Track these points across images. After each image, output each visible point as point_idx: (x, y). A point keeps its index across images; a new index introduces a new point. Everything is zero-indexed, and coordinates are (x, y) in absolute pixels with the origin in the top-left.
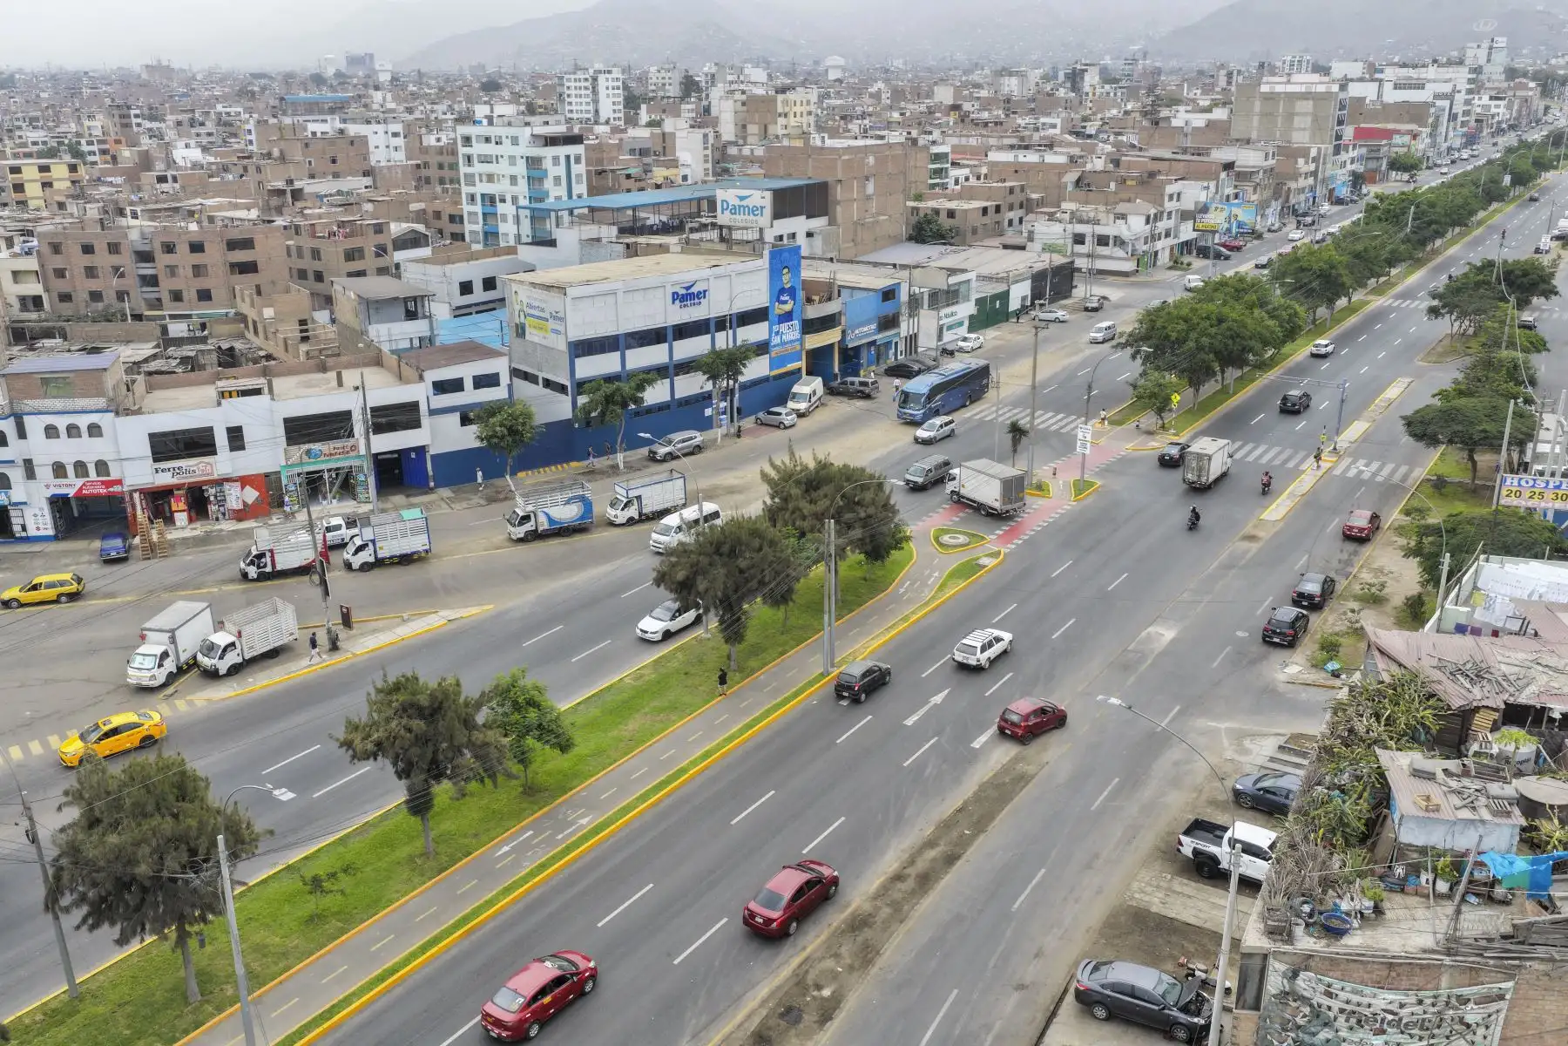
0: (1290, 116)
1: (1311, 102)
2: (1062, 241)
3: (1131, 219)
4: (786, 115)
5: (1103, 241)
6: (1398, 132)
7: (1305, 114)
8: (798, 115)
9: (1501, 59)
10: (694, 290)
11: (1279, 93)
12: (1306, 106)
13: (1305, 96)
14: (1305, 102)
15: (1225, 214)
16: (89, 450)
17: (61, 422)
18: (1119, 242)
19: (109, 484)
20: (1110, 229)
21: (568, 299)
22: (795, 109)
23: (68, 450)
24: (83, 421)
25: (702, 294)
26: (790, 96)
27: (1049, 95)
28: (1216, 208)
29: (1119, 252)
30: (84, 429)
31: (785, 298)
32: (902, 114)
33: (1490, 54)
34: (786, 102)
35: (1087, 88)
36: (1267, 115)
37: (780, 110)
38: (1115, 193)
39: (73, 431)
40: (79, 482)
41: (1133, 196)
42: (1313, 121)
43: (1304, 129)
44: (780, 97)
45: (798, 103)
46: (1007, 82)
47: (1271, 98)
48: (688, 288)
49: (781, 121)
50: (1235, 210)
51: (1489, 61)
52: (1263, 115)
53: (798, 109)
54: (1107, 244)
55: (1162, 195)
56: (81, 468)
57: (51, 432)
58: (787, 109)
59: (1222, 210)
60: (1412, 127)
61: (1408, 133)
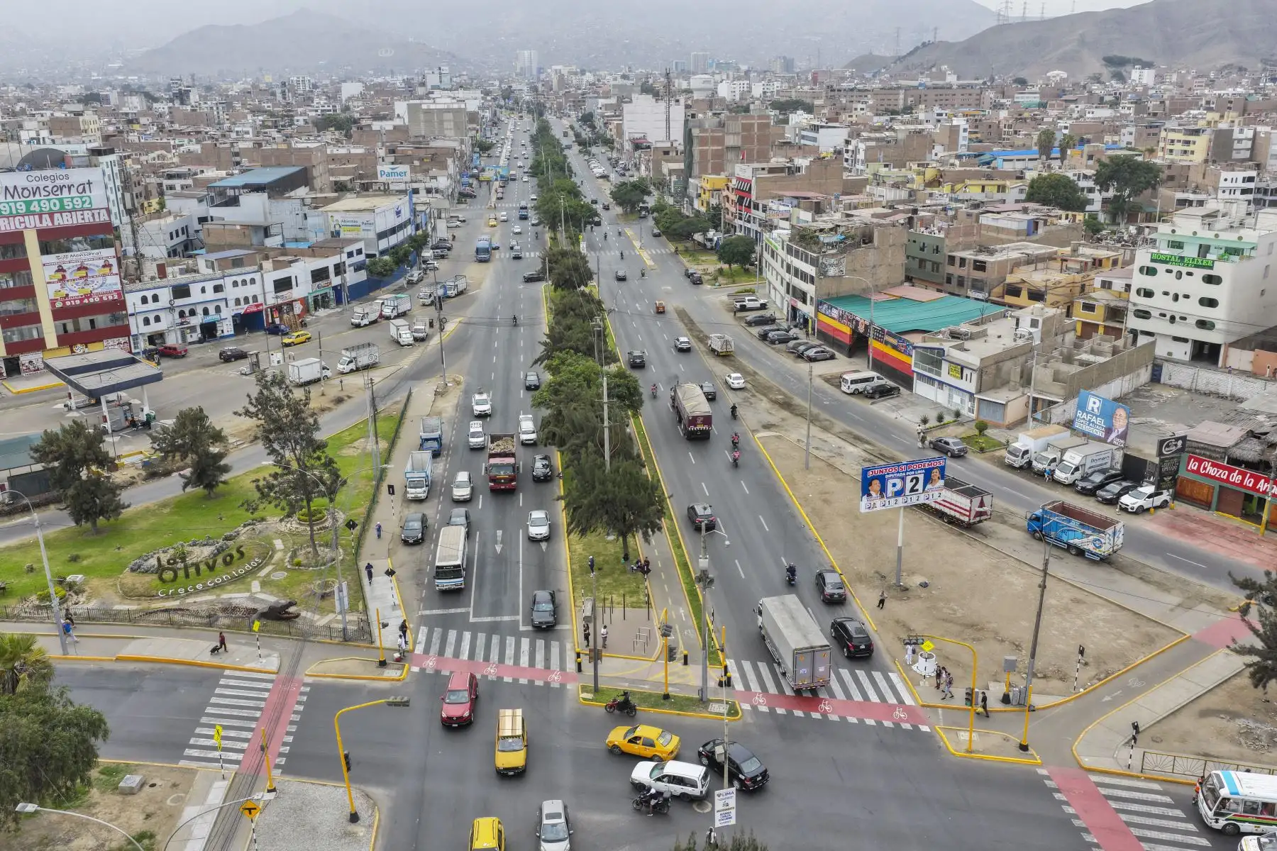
0: (441, 122)
1: (451, 114)
3: (438, 179)
5: (429, 191)
7: (449, 121)
9: (447, 80)
10: (399, 209)
12: (449, 116)
13: (448, 111)
14: (448, 114)
15: (494, 172)
16: (250, 291)
17: (239, 279)
19: (257, 306)
20: (433, 184)
21: (375, 215)
23: (241, 292)
24: (248, 278)
25: (400, 212)
30: (248, 281)
36: (429, 122)
37: (82, 128)
38: (420, 166)
39: (244, 283)
40: (246, 306)
41: (429, 168)
42: (454, 124)
43: (451, 129)
44: (81, 118)
47: (428, 112)
51: (441, 82)
52: (426, 121)
53: (92, 126)
56: (246, 300)
57: (235, 284)
60: (475, 126)
61: (474, 129)
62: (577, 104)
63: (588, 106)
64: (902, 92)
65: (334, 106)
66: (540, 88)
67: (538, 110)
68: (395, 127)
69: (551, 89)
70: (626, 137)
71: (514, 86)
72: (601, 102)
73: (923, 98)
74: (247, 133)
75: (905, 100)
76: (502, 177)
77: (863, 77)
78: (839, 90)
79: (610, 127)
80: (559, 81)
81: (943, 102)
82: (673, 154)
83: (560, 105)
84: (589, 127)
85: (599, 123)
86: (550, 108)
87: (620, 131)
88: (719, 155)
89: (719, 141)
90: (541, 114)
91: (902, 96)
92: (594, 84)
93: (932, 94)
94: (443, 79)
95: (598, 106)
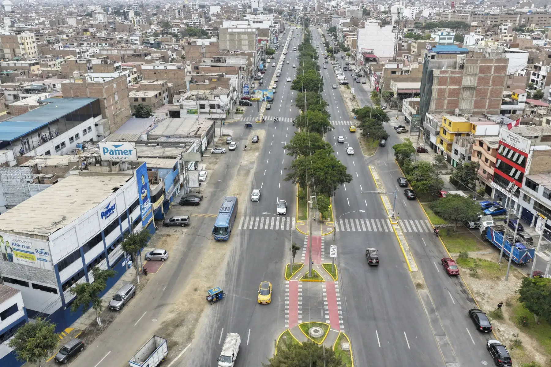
0: (240, 41)
1: (247, 35)
2: (196, 108)
3: (221, 96)
4: (23, 44)
5: (212, 107)
6: (262, 40)
7: (245, 40)
8: (29, 43)
9: (262, 5)
10: (110, 207)
11: (235, 32)
12: (245, 37)
13: (245, 33)
14: (245, 35)
15: (262, 94)
18: (219, 106)
20: (214, 101)
21: (51, 242)
22: (27, 41)
25: (114, 207)
26: (23, 35)
27: (122, 23)
28: (258, 92)
29: (219, 111)
31: (144, 190)
32: (67, 36)
33: (258, 4)
34: (22, 38)
35: (131, 19)
36: (232, 40)
37: (20, 42)
38: (209, 85)
41: (216, 86)
42: (248, 42)
43: (246, 45)
44: (19, 36)
45: (28, 38)
46: (98, 17)
47: (232, 34)
48: (107, 208)
49: (21, 47)
50: (265, 92)
51: (258, 6)
52: (230, 40)
53: (28, 41)
54: (215, 108)
55: (228, 85)
58: (23, 41)
59: (260, 93)
60: (266, 38)
61: (265, 40)
62: (328, 20)
63: (334, 22)
64: (519, 16)
65: (200, 20)
66: (309, 9)
67: (306, 23)
68: (211, 44)
69: (314, 10)
70: (360, 50)
71: (296, 8)
72: (342, 21)
73: (531, 19)
74: (136, 40)
75: (520, 21)
76: (268, 98)
77: (474, 3)
78: (479, 15)
79: (347, 39)
80: (318, 6)
81: (543, 22)
82: (398, 73)
83: (318, 19)
84: (333, 35)
85: (340, 35)
86: (313, 21)
87: (355, 46)
88: (455, 94)
89: (458, 81)
90: (307, 26)
91: (518, 19)
92: (335, 7)
93: (536, 17)
94: (260, 5)
95: (340, 23)
